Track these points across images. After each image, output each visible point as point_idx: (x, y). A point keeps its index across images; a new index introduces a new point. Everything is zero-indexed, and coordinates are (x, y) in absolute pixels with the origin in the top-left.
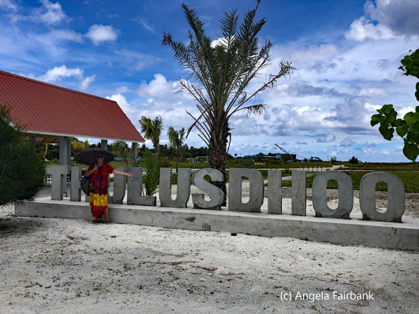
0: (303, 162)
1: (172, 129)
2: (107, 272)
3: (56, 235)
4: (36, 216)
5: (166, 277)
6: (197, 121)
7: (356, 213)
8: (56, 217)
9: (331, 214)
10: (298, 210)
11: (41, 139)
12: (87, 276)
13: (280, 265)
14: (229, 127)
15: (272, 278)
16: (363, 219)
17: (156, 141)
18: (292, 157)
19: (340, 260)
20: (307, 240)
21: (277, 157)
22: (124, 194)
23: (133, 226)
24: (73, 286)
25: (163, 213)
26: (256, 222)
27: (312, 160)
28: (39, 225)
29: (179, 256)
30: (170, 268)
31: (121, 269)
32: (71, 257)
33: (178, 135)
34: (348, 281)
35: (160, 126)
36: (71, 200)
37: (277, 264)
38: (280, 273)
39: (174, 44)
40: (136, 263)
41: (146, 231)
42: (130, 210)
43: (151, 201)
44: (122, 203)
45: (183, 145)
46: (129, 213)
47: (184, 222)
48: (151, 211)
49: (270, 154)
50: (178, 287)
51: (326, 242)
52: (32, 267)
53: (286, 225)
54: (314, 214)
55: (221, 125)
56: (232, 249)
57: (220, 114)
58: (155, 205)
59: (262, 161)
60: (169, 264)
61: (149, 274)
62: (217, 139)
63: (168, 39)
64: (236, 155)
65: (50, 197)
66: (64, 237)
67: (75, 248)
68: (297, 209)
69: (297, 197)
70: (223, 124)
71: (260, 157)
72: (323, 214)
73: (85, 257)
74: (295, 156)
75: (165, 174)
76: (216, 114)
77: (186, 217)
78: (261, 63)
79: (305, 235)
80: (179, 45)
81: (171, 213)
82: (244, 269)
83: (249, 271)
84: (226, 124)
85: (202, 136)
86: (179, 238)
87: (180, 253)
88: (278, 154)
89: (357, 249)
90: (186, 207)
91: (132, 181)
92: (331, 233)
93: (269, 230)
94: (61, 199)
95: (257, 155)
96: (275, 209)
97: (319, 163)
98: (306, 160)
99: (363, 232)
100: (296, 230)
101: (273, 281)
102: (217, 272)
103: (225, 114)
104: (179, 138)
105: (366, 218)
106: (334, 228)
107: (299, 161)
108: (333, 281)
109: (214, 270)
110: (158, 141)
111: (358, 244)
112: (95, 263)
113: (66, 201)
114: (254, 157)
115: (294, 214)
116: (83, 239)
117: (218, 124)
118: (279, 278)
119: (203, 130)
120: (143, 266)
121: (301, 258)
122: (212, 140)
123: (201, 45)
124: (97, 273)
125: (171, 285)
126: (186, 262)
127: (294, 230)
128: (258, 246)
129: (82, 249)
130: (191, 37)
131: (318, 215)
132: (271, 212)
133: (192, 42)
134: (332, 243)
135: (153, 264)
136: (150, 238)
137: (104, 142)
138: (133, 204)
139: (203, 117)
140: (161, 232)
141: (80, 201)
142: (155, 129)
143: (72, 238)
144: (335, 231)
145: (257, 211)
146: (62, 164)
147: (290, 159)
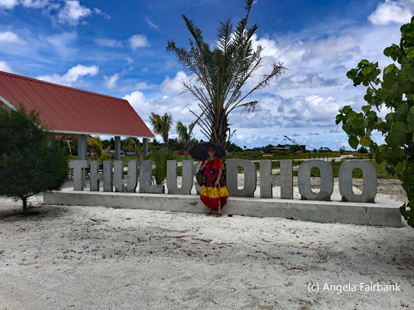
0: (313, 153)
1: (180, 124)
2: (124, 243)
3: (81, 218)
4: (62, 205)
5: (171, 246)
6: (199, 118)
7: (336, 196)
8: (78, 205)
9: (315, 196)
10: (287, 194)
11: (60, 137)
12: (109, 246)
13: (263, 237)
14: (228, 122)
15: (255, 246)
16: (342, 201)
17: (165, 136)
18: (301, 148)
19: (315, 233)
20: (292, 219)
21: (286, 148)
22: (137, 184)
23: (145, 210)
24: (99, 252)
25: (170, 199)
26: (249, 205)
27: (321, 151)
28: (66, 211)
29: (182, 232)
30: (174, 240)
31: (136, 240)
32: (95, 233)
33: (186, 129)
34: (315, 248)
35: (169, 122)
36: (91, 190)
37: (262, 237)
38: (263, 242)
39: (177, 50)
40: (148, 237)
41: (156, 214)
42: (142, 197)
43: (161, 189)
44: (135, 192)
45: (191, 139)
46: (141, 200)
47: (188, 207)
48: (159, 198)
49: (279, 146)
50: (179, 252)
51: (308, 220)
52: (65, 240)
53: (274, 207)
54: (300, 198)
55: (220, 121)
56: (227, 226)
57: (219, 111)
58: (164, 193)
59: (271, 153)
60: (174, 237)
61: (157, 244)
62: (217, 134)
63: (171, 46)
64: (245, 147)
65: (73, 189)
66: (87, 220)
67: (98, 227)
68: (285, 193)
69: (285, 183)
70: (222, 120)
71: (269, 149)
72: (307, 197)
73: (107, 234)
74: (304, 147)
75: (171, 166)
76: (216, 112)
77: (190, 202)
78: (254, 65)
79: (290, 215)
80: (182, 50)
81: (177, 198)
82: (234, 240)
83: (238, 242)
84: (225, 120)
85: (204, 131)
86: (183, 219)
87: (183, 229)
88: (288, 145)
89: (332, 225)
90: (190, 194)
91: (143, 173)
92: (312, 212)
93: (260, 212)
94: (83, 189)
95: (267, 147)
96: (267, 194)
97: (329, 153)
98: (315, 151)
99: (339, 211)
100: (284, 211)
101: (256, 248)
102: (212, 242)
103: (223, 111)
104: (188, 132)
105: (344, 200)
106: (315, 208)
107: (309, 151)
108: (304, 247)
109: (210, 241)
110: (167, 135)
111: (335, 222)
112: (114, 237)
113: (87, 191)
114: (263, 149)
115: (282, 198)
116: (104, 221)
117: (218, 120)
118: (261, 246)
119: (204, 126)
120: (152, 239)
121: (283, 232)
122: (213, 135)
123: (201, 50)
124: (116, 244)
125: (175, 251)
126: (188, 236)
127: (281, 211)
128: (249, 224)
129: (103, 228)
130: (192, 44)
131: (303, 198)
132: (263, 197)
133: (192, 48)
134: (313, 221)
135: (161, 238)
136: (159, 219)
137: (118, 138)
138: (144, 192)
139: (204, 115)
140: (168, 215)
141: (98, 190)
142: (164, 124)
143: (94, 221)
144: (316, 211)
145: (251, 196)
146: (80, 159)
147: (299, 150)
